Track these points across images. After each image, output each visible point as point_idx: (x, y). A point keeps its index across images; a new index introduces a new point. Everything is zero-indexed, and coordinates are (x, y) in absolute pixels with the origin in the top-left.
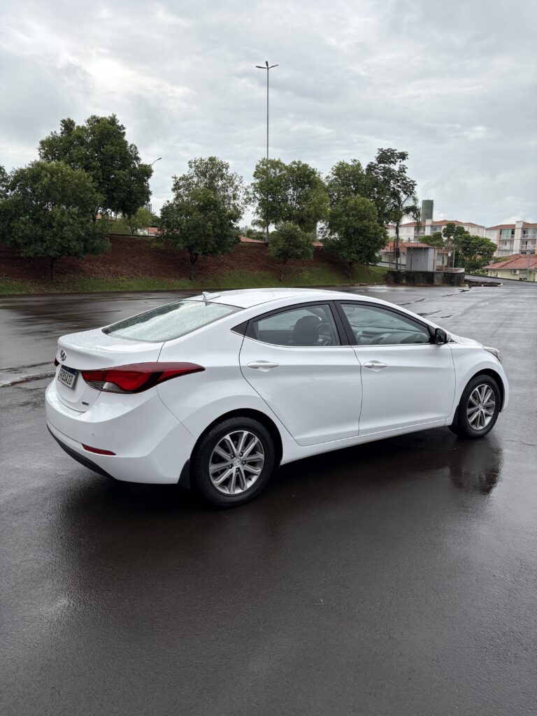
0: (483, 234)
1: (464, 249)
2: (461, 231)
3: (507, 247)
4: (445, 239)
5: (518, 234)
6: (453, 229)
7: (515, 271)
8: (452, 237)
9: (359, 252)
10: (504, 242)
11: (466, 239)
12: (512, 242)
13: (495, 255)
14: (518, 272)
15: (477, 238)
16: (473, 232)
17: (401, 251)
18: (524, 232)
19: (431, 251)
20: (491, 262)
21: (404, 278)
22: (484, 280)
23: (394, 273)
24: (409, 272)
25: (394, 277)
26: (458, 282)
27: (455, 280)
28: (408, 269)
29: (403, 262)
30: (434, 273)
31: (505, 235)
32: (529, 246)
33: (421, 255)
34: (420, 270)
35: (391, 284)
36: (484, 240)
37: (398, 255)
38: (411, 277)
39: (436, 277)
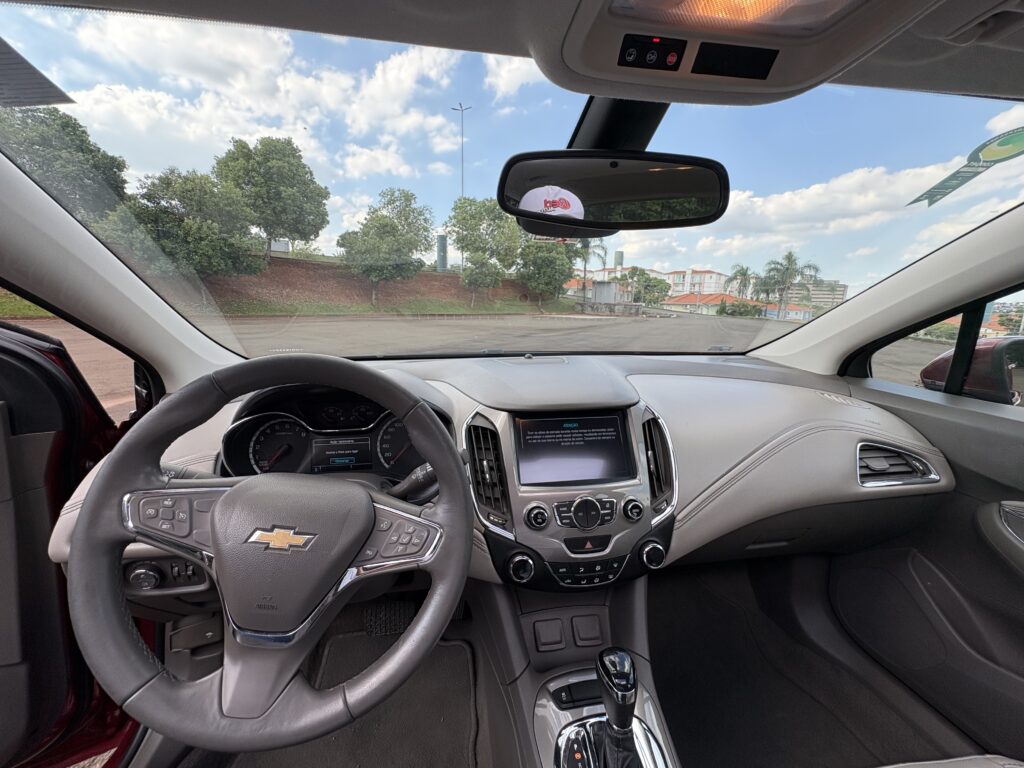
0: (660, 277)
1: (646, 288)
2: (643, 272)
3: (680, 288)
4: (630, 281)
5: (688, 278)
6: (634, 271)
7: (686, 305)
8: (635, 279)
9: (547, 284)
10: (676, 284)
11: (647, 280)
12: (683, 284)
13: (670, 293)
14: (688, 307)
15: (656, 279)
16: (652, 275)
17: (589, 286)
18: (692, 278)
19: (613, 285)
20: (666, 298)
21: (589, 309)
22: (660, 312)
23: (581, 305)
24: (594, 304)
25: (581, 307)
26: (637, 314)
27: (633, 311)
28: (593, 301)
29: (589, 295)
30: (615, 305)
31: (678, 279)
32: (697, 288)
33: (605, 289)
34: (603, 302)
35: (577, 313)
36: (662, 282)
37: (584, 288)
38: (595, 308)
39: (617, 307)
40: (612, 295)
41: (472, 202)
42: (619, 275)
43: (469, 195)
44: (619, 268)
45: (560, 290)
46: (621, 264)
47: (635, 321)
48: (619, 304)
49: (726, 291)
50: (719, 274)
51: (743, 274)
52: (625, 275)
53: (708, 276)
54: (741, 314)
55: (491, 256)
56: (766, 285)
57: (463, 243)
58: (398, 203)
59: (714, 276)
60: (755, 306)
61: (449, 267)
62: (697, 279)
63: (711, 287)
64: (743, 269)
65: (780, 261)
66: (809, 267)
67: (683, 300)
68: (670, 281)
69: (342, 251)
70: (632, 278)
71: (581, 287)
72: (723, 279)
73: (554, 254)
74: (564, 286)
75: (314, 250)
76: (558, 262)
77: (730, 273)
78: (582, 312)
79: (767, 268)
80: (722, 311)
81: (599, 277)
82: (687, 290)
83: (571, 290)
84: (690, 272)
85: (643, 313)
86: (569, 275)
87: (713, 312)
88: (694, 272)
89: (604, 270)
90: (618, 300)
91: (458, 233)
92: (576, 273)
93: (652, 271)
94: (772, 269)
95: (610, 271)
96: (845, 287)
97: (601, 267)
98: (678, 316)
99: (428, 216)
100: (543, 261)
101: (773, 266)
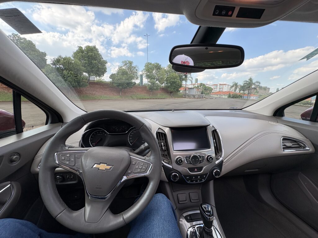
0: (209, 86)
1: (205, 89)
2: (204, 85)
3: (216, 90)
5: (218, 86)
6: (201, 84)
8: (202, 87)
9: (174, 89)
10: (215, 89)
11: (205, 87)
12: (217, 88)
13: (213, 91)
14: (219, 95)
15: (208, 87)
16: (207, 86)
17: (187, 89)
19: (195, 89)
20: (211, 93)
21: (187, 96)
22: (209, 97)
23: (185, 95)
24: (189, 95)
25: (184, 96)
26: (202, 98)
27: (201, 97)
28: (188, 94)
29: (187, 92)
30: (195, 95)
31: (215, 87)
32: (221, 90)
33: (192, 90)
34: (191, 94)
35: (184, 98)
36: (210, 88)
37: (186, 90)
38: (189, 96)
39: (196, 96)
40: (194, 92)
41: (151, 64)
42: (196, 86)
43: (149, 62)
44: (196, 84)
45: (178, 91)
46: (197, 82)
47: (202, 100)
48: (197, 95)
49: (230, 90)
50: (228, 85)
51: (236, 85)
52: (198, 86)
53: (225, 86)
54: (235, 97)
55: (157, 81)
56: (243, 88)
57: (148, 77)
58: (128, 65)
59: (227, 86)
60: (240, 95)
61: (143, 84)
62: (221, 87)
63: (226, 89)
64: (236, 83)
65: (248, 80)
66: (257, 82)
67: (217, 93)
68: (212, 88)
69: (111, 79)
70: (201, 87)
71: (185, 90)
72: (230, 87)
73: (176, 80)
74: (179, 90)
75: (103, 80)
76: (177, 82)
77: (232, 85)
78: (185, 98)
79: (243, 83)
80: (229, 97)
81: (190, 87)
82: (218, 90)
83: (182, 91)
84: (219, 84)
85: (204, 98)
86: (181, 86)
87: (226, 97)
88: (220, 84)
89: (192, 84)
90: (196, 94)
91: (146, 74)
92: (183, 85)
93: (207, 84)
94: (245, 83)
95: (194, 85)
96: (269, 88)
97: (191, 84)
98: (215, 98)
99: (137, 69)
100: (173, 82)
101: (245, 82)
